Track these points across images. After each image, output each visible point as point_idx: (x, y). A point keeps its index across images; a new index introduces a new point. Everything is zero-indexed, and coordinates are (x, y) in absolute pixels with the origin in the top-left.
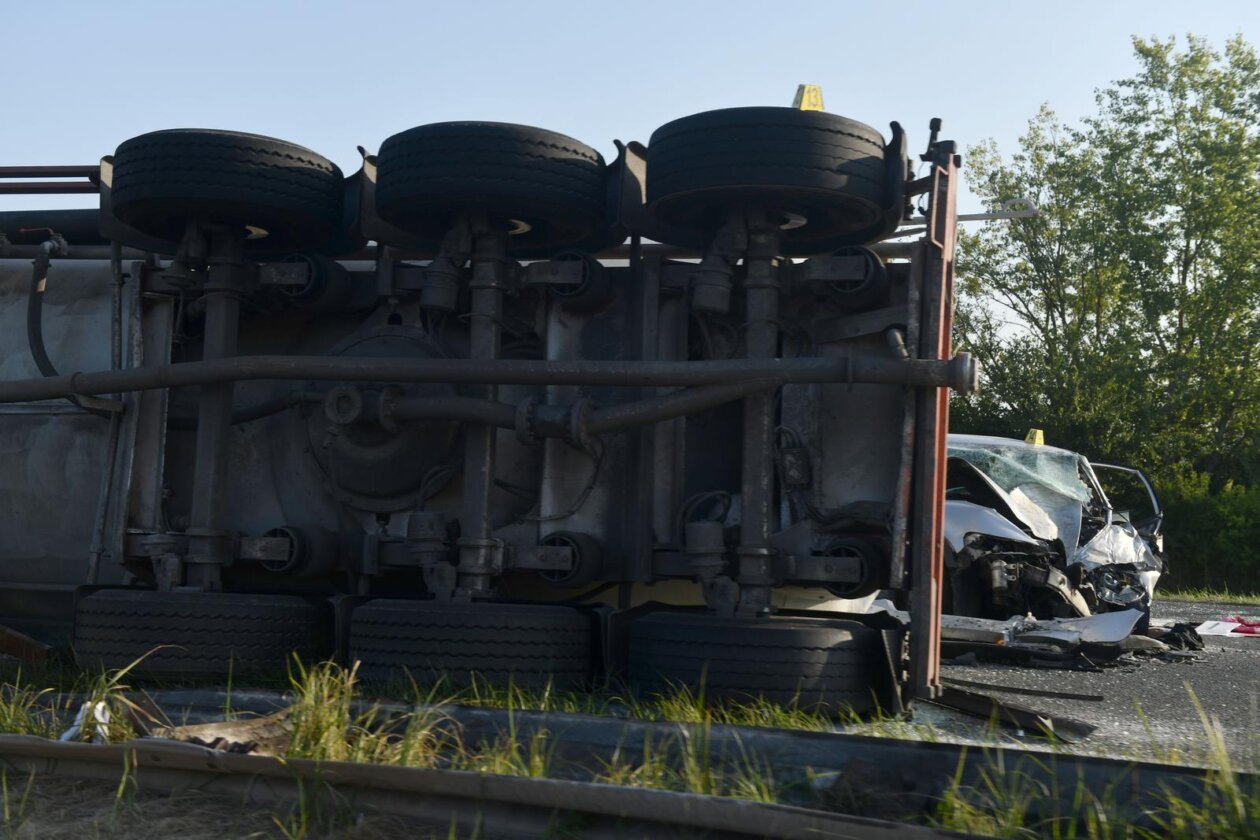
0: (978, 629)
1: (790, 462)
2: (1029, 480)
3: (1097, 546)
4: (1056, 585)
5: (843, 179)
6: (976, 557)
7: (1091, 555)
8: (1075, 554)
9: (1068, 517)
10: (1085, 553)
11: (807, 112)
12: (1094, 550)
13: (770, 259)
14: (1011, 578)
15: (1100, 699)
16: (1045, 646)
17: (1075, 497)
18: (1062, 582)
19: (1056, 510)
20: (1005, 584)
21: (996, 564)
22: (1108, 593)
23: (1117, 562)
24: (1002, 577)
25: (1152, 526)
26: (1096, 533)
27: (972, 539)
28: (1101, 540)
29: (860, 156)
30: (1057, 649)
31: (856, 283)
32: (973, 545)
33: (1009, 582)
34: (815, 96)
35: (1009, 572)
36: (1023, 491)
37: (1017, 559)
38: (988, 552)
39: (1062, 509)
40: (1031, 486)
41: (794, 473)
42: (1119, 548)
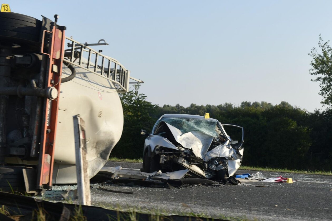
0: (141, 175)
1: (24, 119)
2: (195, 130)
3: (214, 152)
4: (181, 163)
5: (15, 33)
6: (157, 154)
7: (211, 154)
8: (206, 154)
9: (208, 142)
10: (209, 154)
11: (4, 12)
12: (213, 153)
13: (5, 57)
14: (166, 160)
15: (132, 193)
16: (158, 181)
17: (212, 135)
18: (184, 162)
19: (204, 139)
20: (163, 162)
21: (162, 156)
22: (213, 167)
23: (221, 157)
24: (163, 160)
25: (239, 145)
26: (215, 147)
27: (157, 148)
28: (216, 150)
29: (23, 26)
30: (160, 181)
31: (29, 65)
32: (157, 150)
33: (165, 162)
34: (7, 8)
35: (166, 158)
36: (192, 133)
37: (170, 154)
38: (160, 152)
39: (207, 139)
40: (197, 131)
41: (25, 123)
42: (222, 152)
